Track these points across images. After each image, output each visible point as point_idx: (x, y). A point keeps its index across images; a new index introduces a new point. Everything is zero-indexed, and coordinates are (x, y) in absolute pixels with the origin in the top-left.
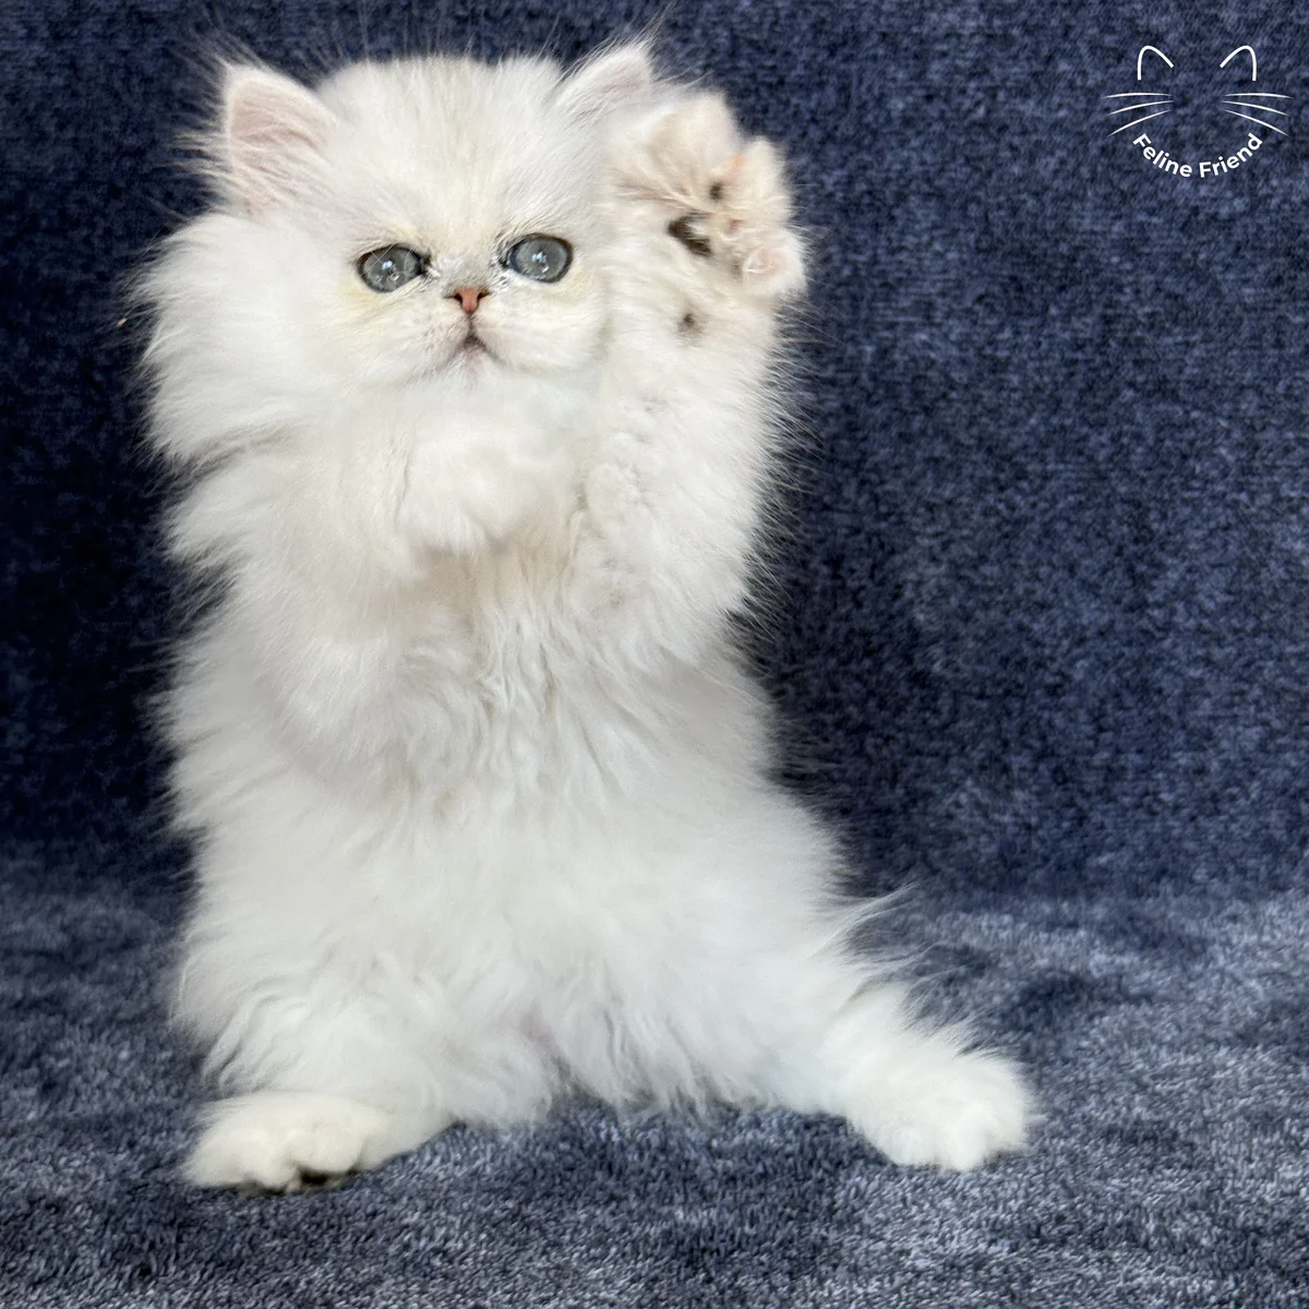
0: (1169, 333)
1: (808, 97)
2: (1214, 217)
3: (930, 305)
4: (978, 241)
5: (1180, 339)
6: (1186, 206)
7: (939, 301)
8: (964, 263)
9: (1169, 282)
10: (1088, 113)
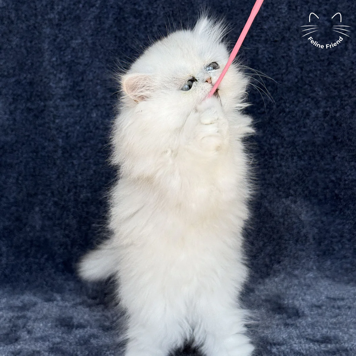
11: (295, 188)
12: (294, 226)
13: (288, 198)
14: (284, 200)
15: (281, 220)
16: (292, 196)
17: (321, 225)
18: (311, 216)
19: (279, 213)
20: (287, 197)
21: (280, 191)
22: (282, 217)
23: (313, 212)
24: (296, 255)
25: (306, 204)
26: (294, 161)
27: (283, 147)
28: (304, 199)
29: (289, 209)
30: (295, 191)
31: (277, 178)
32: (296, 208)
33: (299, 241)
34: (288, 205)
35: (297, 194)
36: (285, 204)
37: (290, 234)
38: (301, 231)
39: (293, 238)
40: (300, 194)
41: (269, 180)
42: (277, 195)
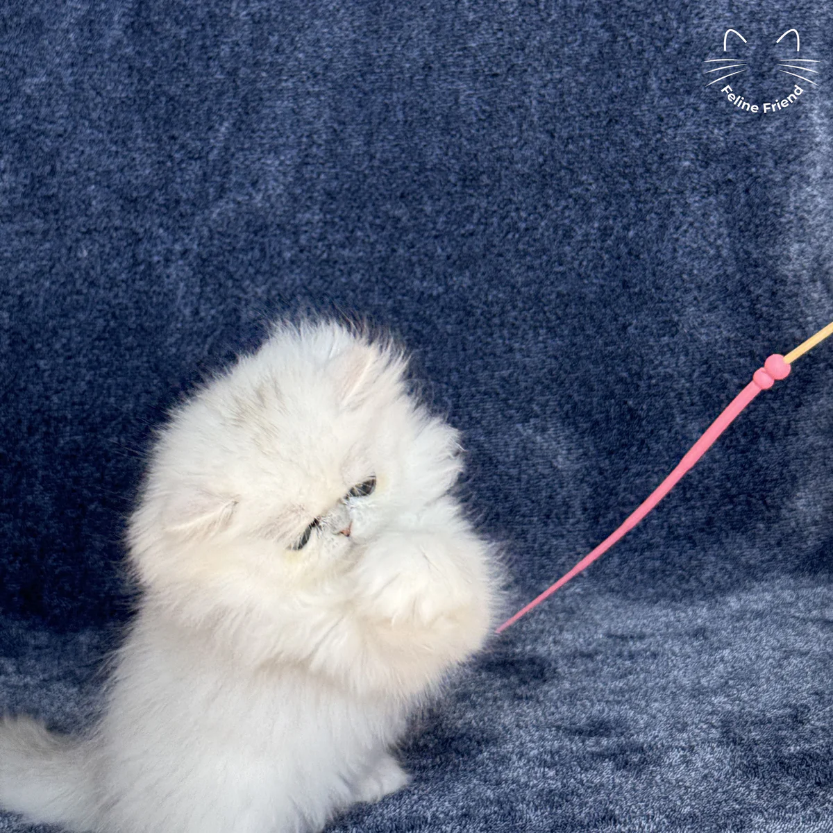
1: (247, 255)
2: (431, 295)
6: (418, 292)
9: (414, 325)
10: (372, 253)
11: (542, 399)
12: (543, 483)
13: (528, 421)
14: (519, 426)
15: (514, 472)
16: (537, 416)
17: (599, 479)
18: (578, 459)
19: (508, 456)
20: (525, 420)
21: (510, 407)
22: (516, 464)
23: (581, 451)
24: (546, 548)
25: (567, 432)
26: (541, 338)
27: (514, 307)
28: (563, 423)
29: (530, 445)
30: (542, 406)
31: (503, 379)
32: (546, 444)
33: (553, 515)
34: (528, 438)
35: (548, 412)
36: (521, 435)
37: (533, 502)
38: (557, 494)
39: (540, 510)
40: (555, 412)
41: (486, 384)
42: (504, 416)
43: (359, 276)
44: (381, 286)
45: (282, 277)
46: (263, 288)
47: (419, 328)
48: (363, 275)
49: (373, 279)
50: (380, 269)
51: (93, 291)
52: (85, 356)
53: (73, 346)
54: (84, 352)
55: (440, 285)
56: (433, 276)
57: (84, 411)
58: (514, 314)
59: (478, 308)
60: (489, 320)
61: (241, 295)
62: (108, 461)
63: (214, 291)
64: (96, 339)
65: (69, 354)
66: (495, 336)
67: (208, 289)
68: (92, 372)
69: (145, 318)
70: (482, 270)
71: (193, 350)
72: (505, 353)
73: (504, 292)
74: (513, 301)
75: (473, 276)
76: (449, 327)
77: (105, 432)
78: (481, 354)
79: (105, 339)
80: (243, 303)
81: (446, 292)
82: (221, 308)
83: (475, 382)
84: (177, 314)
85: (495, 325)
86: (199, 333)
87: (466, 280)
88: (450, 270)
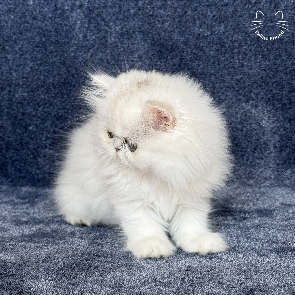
0: (195, 62)
1: (112, 9)
2: (203, 36)
3: (141, 56)
4: (152, 42)
5: (197, 63)
6: (197, 34)
7: (143, 55)
8: (148, 47)
10: (175, 13)
11: (257, 91)
12: (254, 133)
13: (249, 102)
14: (244, 104)
15: (239, 127)
16: (253, 100)
17: (284, 132)
18: (273, 122)
19: (237, 119)
20: (247, 101)
21: (240, 94)
22: (241, 123)
23: (275, 118)
25: (269, 109)
26: (258, 61)
27: (246, 44)
28: (267, 104)
29: (249, 114)
30: (256, 94)
31: (238, 80)
32: (257, 114)
33: (258, 149)
34: (248, 110)
35: (259, 98)
36: (244, 109)
37: (248, 142)
38: (261, 139)
39: (251, 146)
40: (263, 98)
41: (228, 82)
42: (237, 99)
43: (168, 24)
44: (179, 30)
45: (129, 22)
46: (120, 27)
47: (196, 52)
48: (170, 24)
49: (175, 26)
50: (179, 21)
51: (34, 22)
52: (30, 54)
53: (24, 49)
54: (29, 52)
55: (209, 31)
56: (205, 26)
57: (28, 81)
58: (245, 47)
59: (227, 43)
60: (232, 50)
61: (108, 30)
62: (39, 107)
63: (95, 27)
64: (35, 47)
65: (22, 53)
66: (235, 58)
67: (92, 26)
68: (33, 63)
69: (60, 37)
70: (231, 24)
71: (82, 55)
72: (239, 67)
73: (241, 36)
74: (245, 40)
75: (226, 27)
76: (212, 53)
77: (38, 93)
78: (227, 67)
79: (40, 47)
80: (109, 34)
81: (211, 34)
82: (98, 35)
83: (224, 81)
84: (75, 37)
85: (235, 52)
86: (86, 47)
87: (222, 29)
88: (214, 23)
